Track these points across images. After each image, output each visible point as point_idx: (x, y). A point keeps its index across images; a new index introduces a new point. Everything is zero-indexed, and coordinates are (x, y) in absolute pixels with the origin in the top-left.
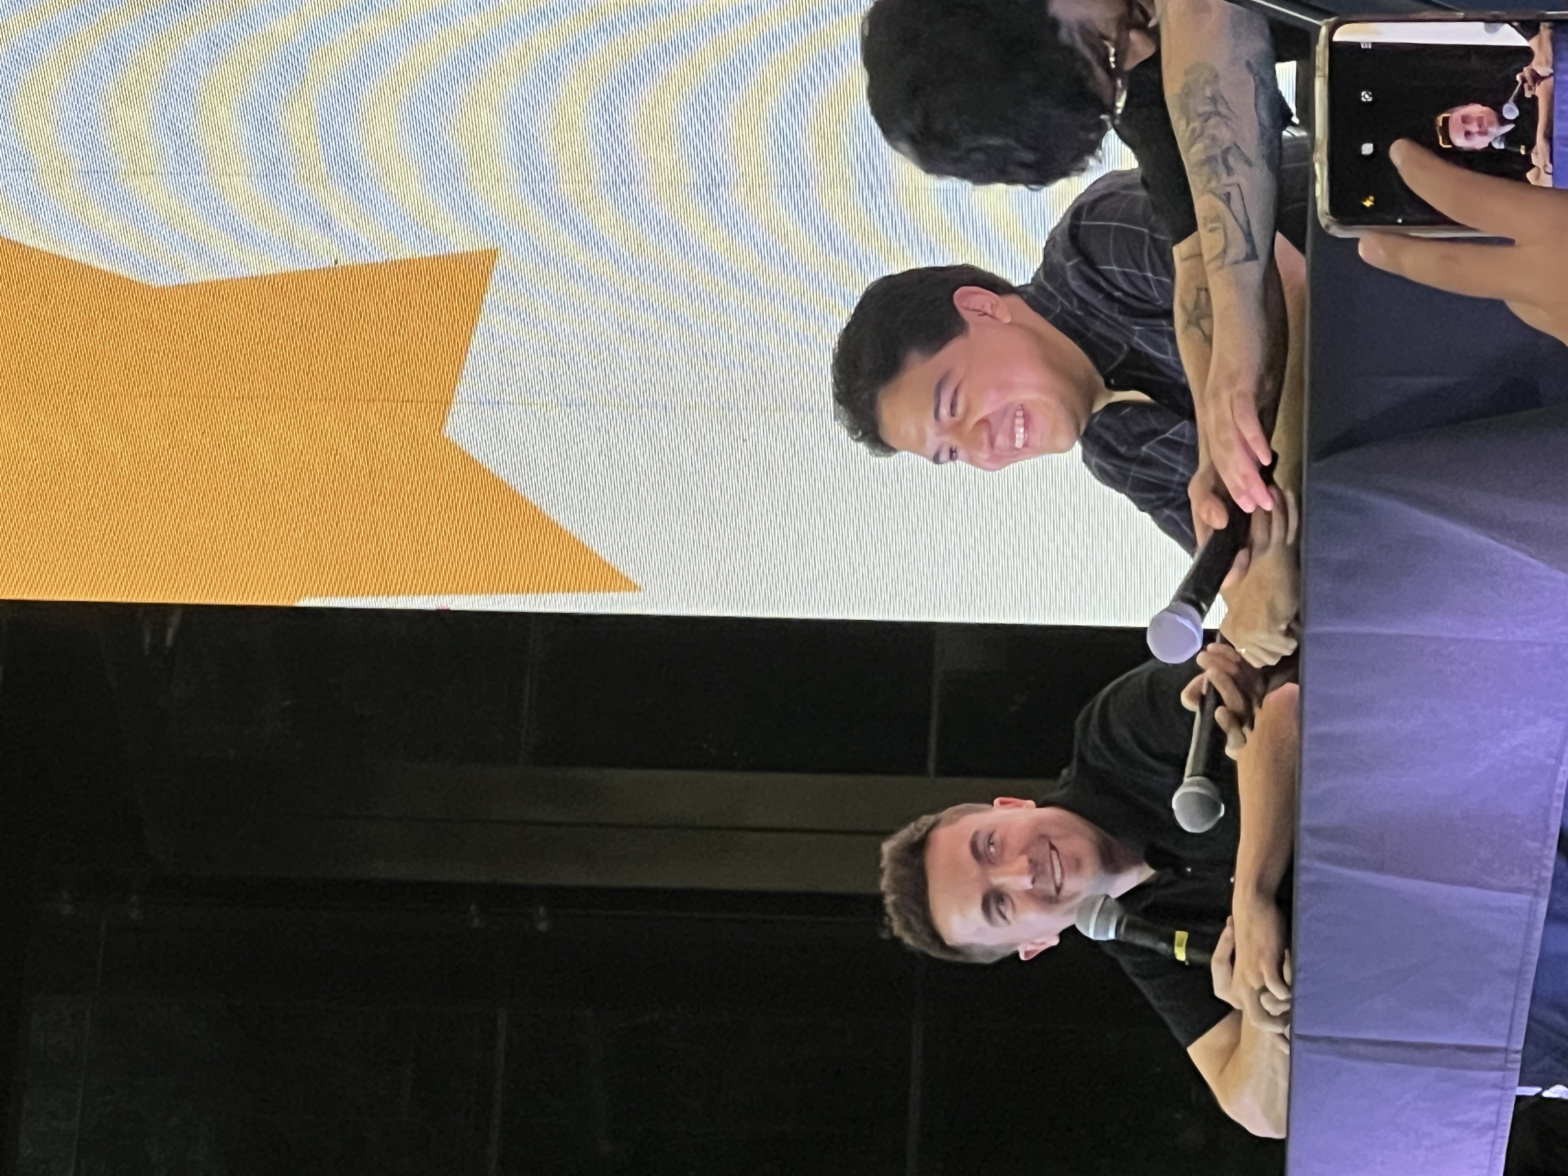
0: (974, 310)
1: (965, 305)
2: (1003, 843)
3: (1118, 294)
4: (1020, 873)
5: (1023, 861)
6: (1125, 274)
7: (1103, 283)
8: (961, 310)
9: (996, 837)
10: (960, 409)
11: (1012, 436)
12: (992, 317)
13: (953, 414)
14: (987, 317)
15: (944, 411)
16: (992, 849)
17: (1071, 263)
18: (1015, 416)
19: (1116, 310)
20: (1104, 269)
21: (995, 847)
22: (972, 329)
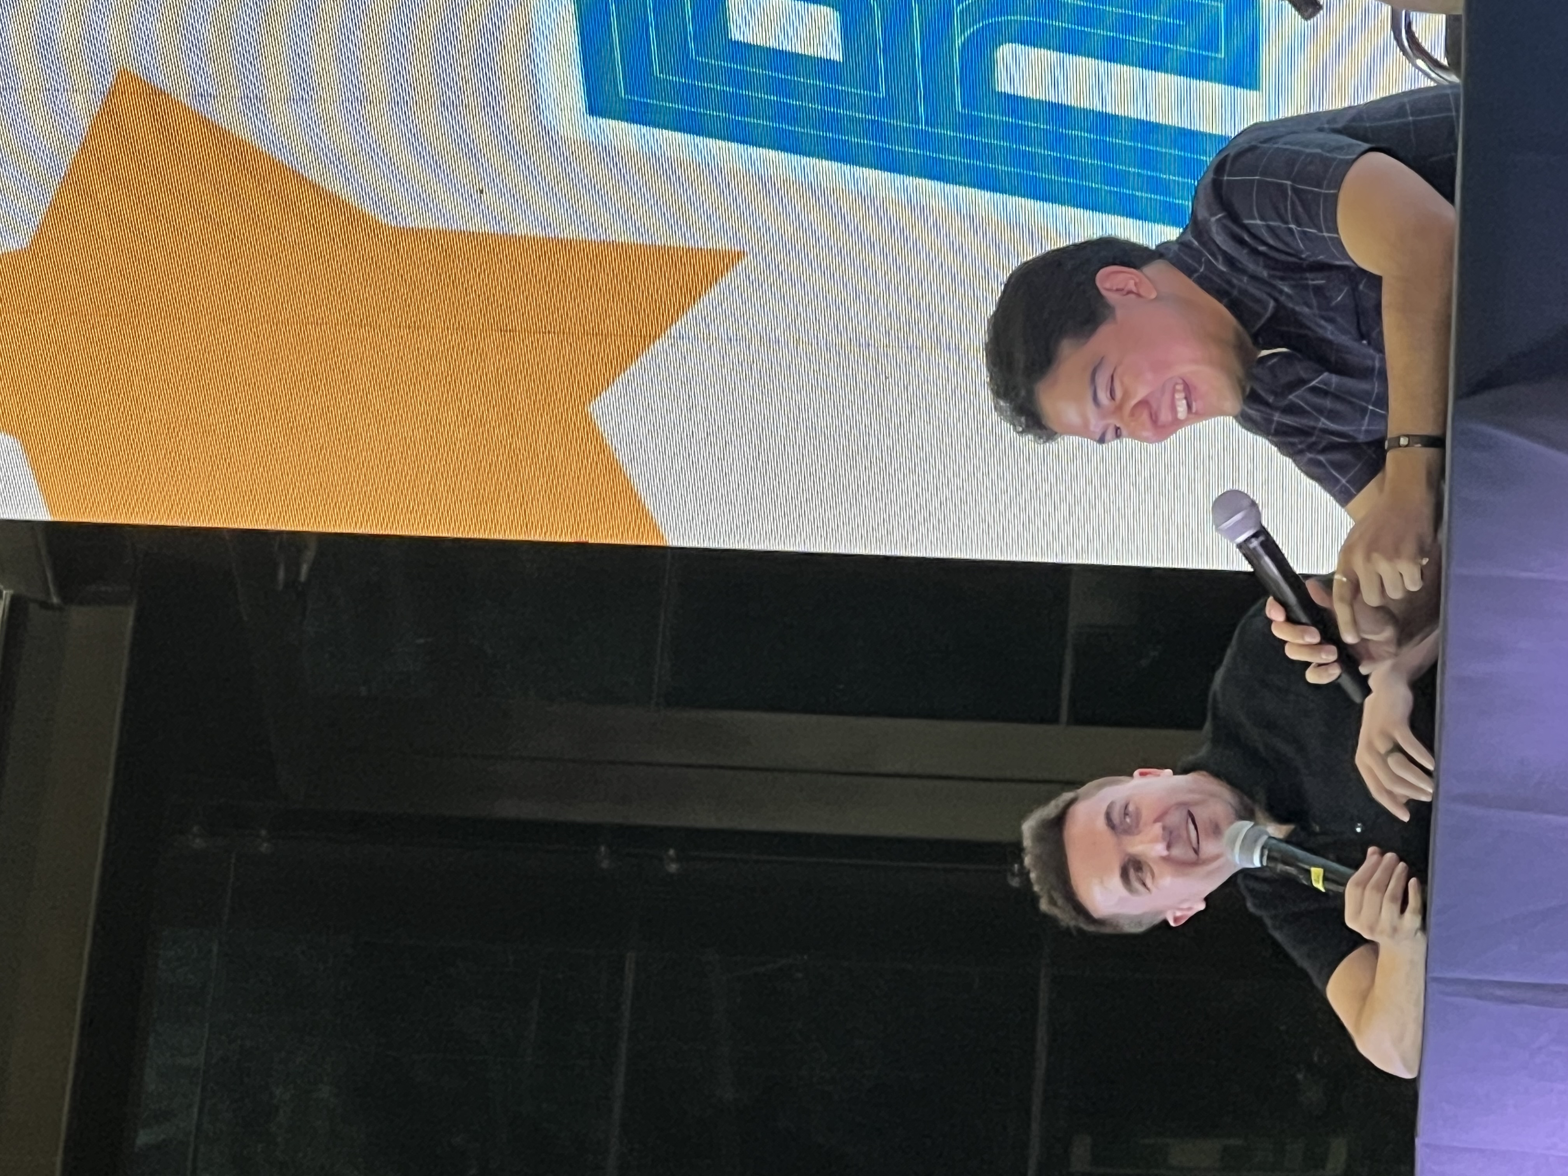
0: (1117, 290)
1: (1108, 285)
2: (1138, 815)
3: (1262, 248)
4: (1154, 841)
5: (1157, 828)
6: (1268, 227)
7: (1247, 238)
8: (1104, 292)
9: (1131, 808)
10: (1119, 394)
11: (1173, 408)
12: (1138, 295)
13: (1112, 396)
14: (1132, 296)
15: (1103, 397)
16: (1128, 820)
17: (1213, 219)
18: (1174, 391)
19: (1261, 263)
20: (1248, 224)
21: (1130, 817)
22: (1119, 313)
